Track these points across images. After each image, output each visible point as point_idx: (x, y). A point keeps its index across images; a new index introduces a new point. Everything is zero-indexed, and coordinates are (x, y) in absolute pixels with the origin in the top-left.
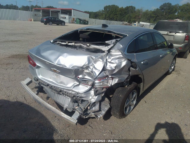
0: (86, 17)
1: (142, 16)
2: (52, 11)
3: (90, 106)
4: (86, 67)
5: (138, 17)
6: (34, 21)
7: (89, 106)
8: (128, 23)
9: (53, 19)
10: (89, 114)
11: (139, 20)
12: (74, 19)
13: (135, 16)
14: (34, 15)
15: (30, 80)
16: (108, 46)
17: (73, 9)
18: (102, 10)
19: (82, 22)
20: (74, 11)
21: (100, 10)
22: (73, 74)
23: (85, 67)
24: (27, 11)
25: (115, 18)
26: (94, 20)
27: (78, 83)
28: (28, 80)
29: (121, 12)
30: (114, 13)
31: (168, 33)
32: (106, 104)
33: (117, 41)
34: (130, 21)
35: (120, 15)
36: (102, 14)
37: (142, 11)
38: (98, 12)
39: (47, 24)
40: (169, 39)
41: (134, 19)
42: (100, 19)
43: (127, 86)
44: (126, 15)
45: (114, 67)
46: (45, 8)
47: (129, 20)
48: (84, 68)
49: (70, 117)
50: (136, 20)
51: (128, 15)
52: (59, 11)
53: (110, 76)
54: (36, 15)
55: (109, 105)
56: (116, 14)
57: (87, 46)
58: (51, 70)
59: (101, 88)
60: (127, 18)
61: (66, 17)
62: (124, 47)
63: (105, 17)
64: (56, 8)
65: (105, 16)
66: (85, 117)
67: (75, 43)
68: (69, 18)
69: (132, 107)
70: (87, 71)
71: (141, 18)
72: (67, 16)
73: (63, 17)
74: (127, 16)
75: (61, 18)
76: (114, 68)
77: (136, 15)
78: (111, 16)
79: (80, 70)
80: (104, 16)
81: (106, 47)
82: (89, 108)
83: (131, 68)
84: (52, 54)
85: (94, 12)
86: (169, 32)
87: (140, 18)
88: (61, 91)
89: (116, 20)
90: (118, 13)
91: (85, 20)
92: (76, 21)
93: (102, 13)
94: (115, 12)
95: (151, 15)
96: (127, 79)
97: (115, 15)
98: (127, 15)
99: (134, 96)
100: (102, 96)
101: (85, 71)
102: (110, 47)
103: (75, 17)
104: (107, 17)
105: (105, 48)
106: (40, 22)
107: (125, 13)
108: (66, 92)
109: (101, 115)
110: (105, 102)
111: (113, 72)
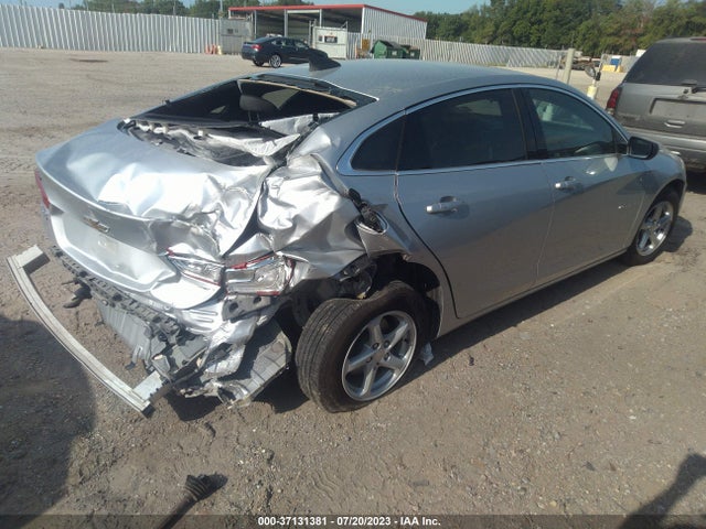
0: (415, 35)
1: (650, 24)
2: (291, 18)
3: (204, 359)
4: (195, 215)
5: (633, 28)
6: (225, 53)
7: (201, 356)
8: (583, 55)
9: (283, 44)
10: (203, 385)
11: (634, 43)
12: (366, 43)
13: (615, 26)
14: (225, 33)
15: (40, 253)
16: (276, 141)
17: (366, 6)
18: (485, 7)
19: (394, 53)
20: (370, 11)
21: (475, 6)
22: (148, 238)
23: (191, 215)
24: (208, 16)
25: (533, 38)
26: (446, 44)
27: (173, 274)
28: (33, 253)
29: (558, 13)
30: (529, 15)
31: (686, 92)
32: (274, 355)
33: (317, 122)
34: (595, 46)
35: (555, 22)
36: (483, 22)
37: (652, 5)
38: (467, 14)
39: (266, 64)
40: (689, 119)
41: (610, 40)
42: (472, 42)
43: (363, 294)
44: (581, 22)
45: (289, 220)
46: (273, 4)
47: (591, 43)
48: (189, 220)
49: (128, 388)
50: (621, 41)
51: (590, 22)
52: (316, 16)
53: (280, 254)
54: (230, 31)
55: (283, 358)
56: (540, 22)
57: (197, 138)
58: (85, 220)
59: (250, 294)
60: (584, 35)
61: (336, 39)
62: (337, 143)
63: (495, 32)
64: (312, 4)
65: (493, 29)
66: (190, 393)
67: (170, 125)
68: (350, 42)
69: (396, 377)
70: (200, 230)
71: (643, 35)
72: (342, 34)
73: (326, 38)
74: (582, 27)
75: (320, 39)
76: (290, 225)
77: (623, 20)
78: (518, 30)
79: (173, 225)
80: (490, 28)
81: (270, 143)
82: (199, 363)
83: (361, 225)
84: (96, 166)
85: (452, 16)
86: (690, 89)
87: (637, 36)
88: (118, 298)
89: (538, 45)
90: (546, 15)
91: (408, 47)
92: (372, 52)
93: (483, 17)
94: (535, 14)
95: (692, 19)
96: (352, 266)
97: (533, 24)
98: (585, 23)
99: (400, 332)
100: (259, 323)
101: (193, 230)
102: (281, 143)
103: (372, 37)
104: (500, 31)
105: (263, 149)
106: (240, 57)
107: (578, 14)
108: (134, 301)
109: (245, 392)
110: (272, 350)
111: (288, 238)
